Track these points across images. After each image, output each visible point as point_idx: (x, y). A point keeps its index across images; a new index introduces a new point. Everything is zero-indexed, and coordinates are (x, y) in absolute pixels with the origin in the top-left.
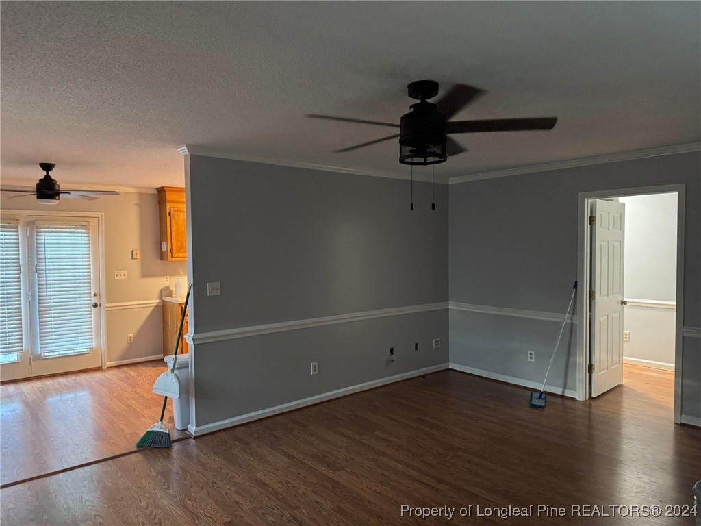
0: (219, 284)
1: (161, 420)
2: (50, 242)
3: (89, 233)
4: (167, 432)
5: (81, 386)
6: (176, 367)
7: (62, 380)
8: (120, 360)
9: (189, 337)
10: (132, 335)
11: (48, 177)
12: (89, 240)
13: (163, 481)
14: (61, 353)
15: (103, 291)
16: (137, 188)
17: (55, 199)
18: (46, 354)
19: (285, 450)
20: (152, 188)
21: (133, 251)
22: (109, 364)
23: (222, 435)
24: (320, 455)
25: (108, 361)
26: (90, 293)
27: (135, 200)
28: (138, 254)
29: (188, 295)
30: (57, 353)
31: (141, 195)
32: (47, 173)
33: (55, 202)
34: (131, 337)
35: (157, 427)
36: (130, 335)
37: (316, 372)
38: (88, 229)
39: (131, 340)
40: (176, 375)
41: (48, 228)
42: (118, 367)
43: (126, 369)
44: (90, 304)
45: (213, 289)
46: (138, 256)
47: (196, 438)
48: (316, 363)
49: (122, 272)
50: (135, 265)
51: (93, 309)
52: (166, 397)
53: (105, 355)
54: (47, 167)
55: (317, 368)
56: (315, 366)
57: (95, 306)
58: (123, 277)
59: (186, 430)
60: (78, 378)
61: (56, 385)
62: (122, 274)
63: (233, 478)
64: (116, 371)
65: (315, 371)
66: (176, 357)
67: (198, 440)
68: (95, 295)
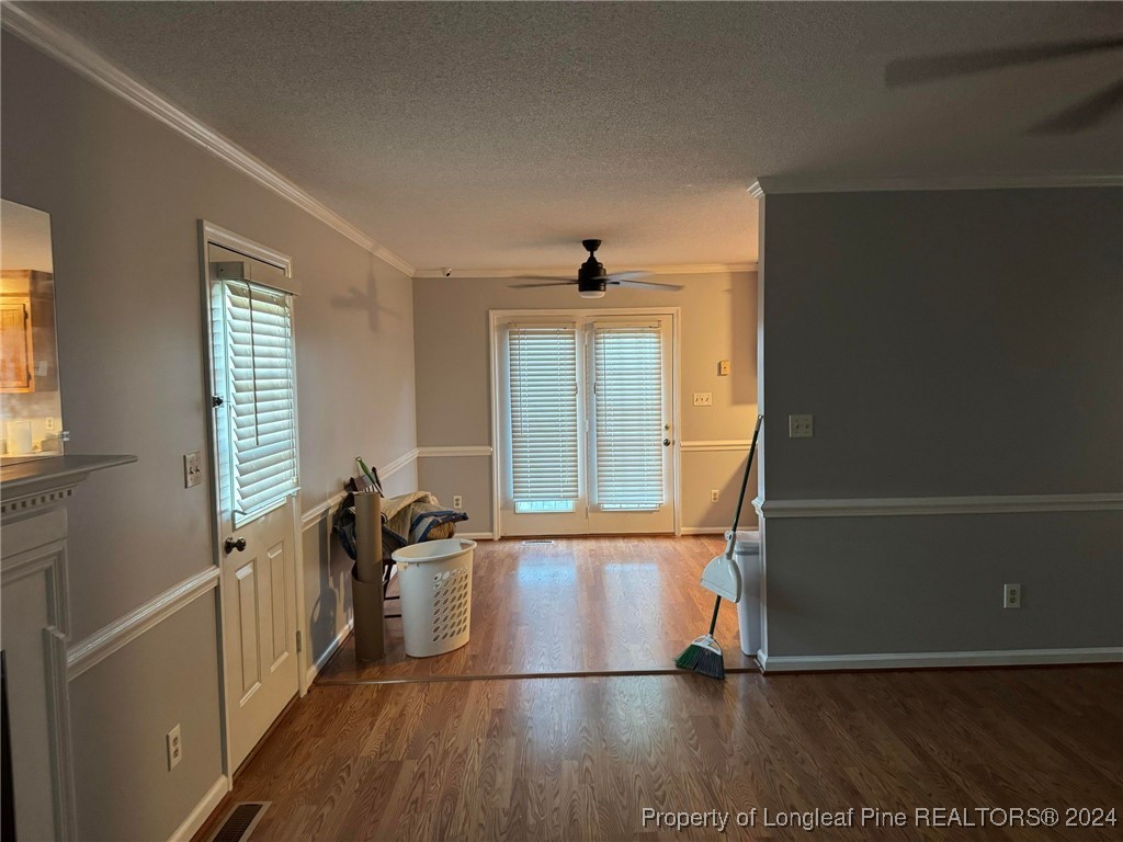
0: (810, 417)
1: (712, 632)
2: (612, 346)
3: (659, 338)
4: (719, 653)
5: (641, 558)
6: (735, 549)
7: (621, 544)
8: (700, 526)
9: (758, 502)
10: (716, 491)
11: (592, 259)
12: (659, 348)
13: (693, 732)
14: (623, 506)
15: (677, 424)
16: (729, 264)
17: (599, 290)
18: (605, 506)
19: (918, 740)
20: (750, 263)
21: (720, 365)
22: (684, 530)
23: (810, 680)
24: (989, 771)
25: (684, 526)
26: (660, 425)
27: (726, 284)
28: (727, 369)
29: (756, 433)
30: (618, 506)
31: (734, 275)
32: (592, 254)
33: (601, 294)
34: (715, 494)
35: (704, 642)
36: (714, 491)
37: (1017, 605)
38: (659, 332)
39: (715, 499)
40: (734, 564)
41: (609, 332)
42: (696, 536)
43: (705, 542)
44: (660, 440)
45: (799, 426)
46: (728, 371)
47: (767, 674)
48: (1017, 587)
49: (705, 396)
50: (724, 384)
51: (664, 446)
52: (719, 598)
53: (679, 516)
54: (591, 245)
55: (1018, 596)
56: (1013, 592)
57: (667, 443)
58: (706, 404)
59: (756, 656)
60: (641, 544)
61: (612, 549)
62: (703, 398)
63: (803, 763)
64: (691, 543)
65: (1012, 600)
66: (735, 535)
67: (770, 679)
68: (667, 428)
